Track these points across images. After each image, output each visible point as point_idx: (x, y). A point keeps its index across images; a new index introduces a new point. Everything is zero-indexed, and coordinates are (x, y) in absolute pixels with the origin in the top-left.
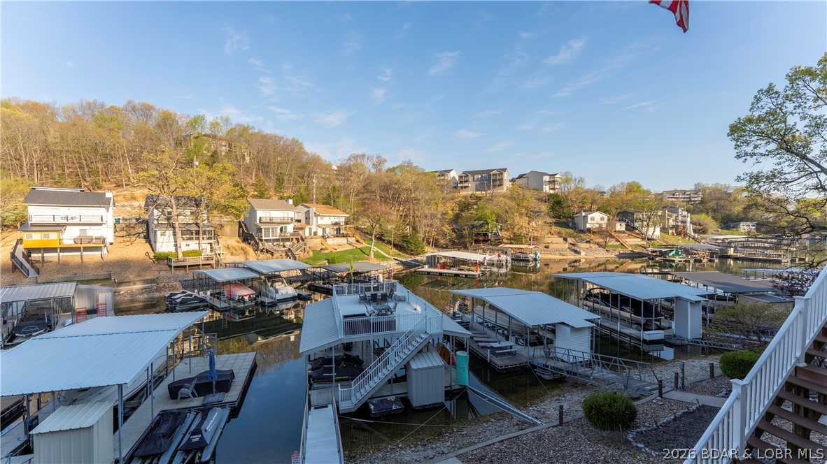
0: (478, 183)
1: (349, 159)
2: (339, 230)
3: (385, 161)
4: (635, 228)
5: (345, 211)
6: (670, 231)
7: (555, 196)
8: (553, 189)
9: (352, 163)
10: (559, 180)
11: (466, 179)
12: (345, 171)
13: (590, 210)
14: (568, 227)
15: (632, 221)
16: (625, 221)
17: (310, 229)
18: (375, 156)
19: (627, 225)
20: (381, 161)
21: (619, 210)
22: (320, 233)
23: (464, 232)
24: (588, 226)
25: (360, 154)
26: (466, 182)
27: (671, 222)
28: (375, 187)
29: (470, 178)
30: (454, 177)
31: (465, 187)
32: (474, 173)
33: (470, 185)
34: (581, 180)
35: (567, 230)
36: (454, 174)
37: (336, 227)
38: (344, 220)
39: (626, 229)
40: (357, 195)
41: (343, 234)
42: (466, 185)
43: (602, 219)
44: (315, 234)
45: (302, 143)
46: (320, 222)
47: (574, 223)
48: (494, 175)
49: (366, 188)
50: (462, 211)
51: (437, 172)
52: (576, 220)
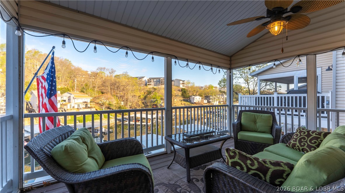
0: (155, 83)
1: (97, 69)
2: (86, 105)
3: (115, 71)
4: (210, 102)
5: (91, 96)
6: (221, 103)
7: (184, 89)
8: (184, 86)
9: (99, 71)
10: (186, 83)
11: (150, 81)
12: (95, 75)
13: (196, 95)
14: (188, 102)
15: (209, 99)
16: (207, 99)
17: (71, 105)
18: (110, 69)
19: (208, 101)
20: (113, 71)
21: (205, 95)
22: (76, 107)
23: (148, 104)
24: (195, 101)
25: (103, 67)
26: (150, 82)
27: (222, 100)
28: (108, 84)
29: (152, 81)
30: (145, 80)
31: (150, 84)
32: (154, 79)
33: (152, 83)
34: (194, 83)
35: (187, 103)
36: (146, 79)
37: (85, 104)
38: (90, 101)
39: (208, 102)
40: (98, 87)
41: (89, 107)
42: (150, 83)
43: (199, 99)
44: (73, 107)
45: (70, 61)
46: (77, 101)
47: (190, 100)
48: (161, 80)
49: (104, 84)
50: (148, 94)
51: (138, 77)
52: (191, 99)
